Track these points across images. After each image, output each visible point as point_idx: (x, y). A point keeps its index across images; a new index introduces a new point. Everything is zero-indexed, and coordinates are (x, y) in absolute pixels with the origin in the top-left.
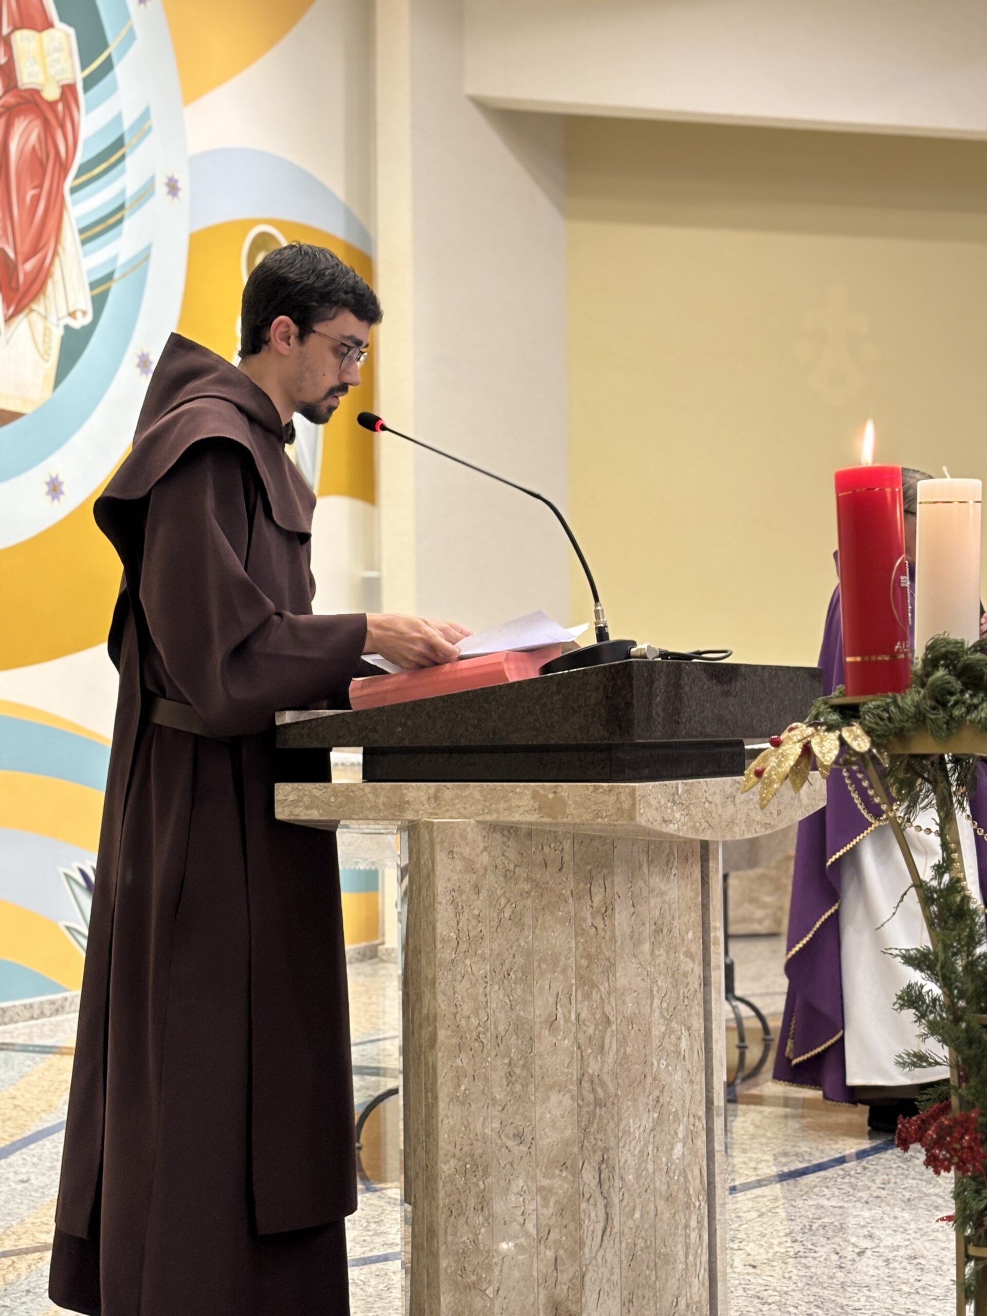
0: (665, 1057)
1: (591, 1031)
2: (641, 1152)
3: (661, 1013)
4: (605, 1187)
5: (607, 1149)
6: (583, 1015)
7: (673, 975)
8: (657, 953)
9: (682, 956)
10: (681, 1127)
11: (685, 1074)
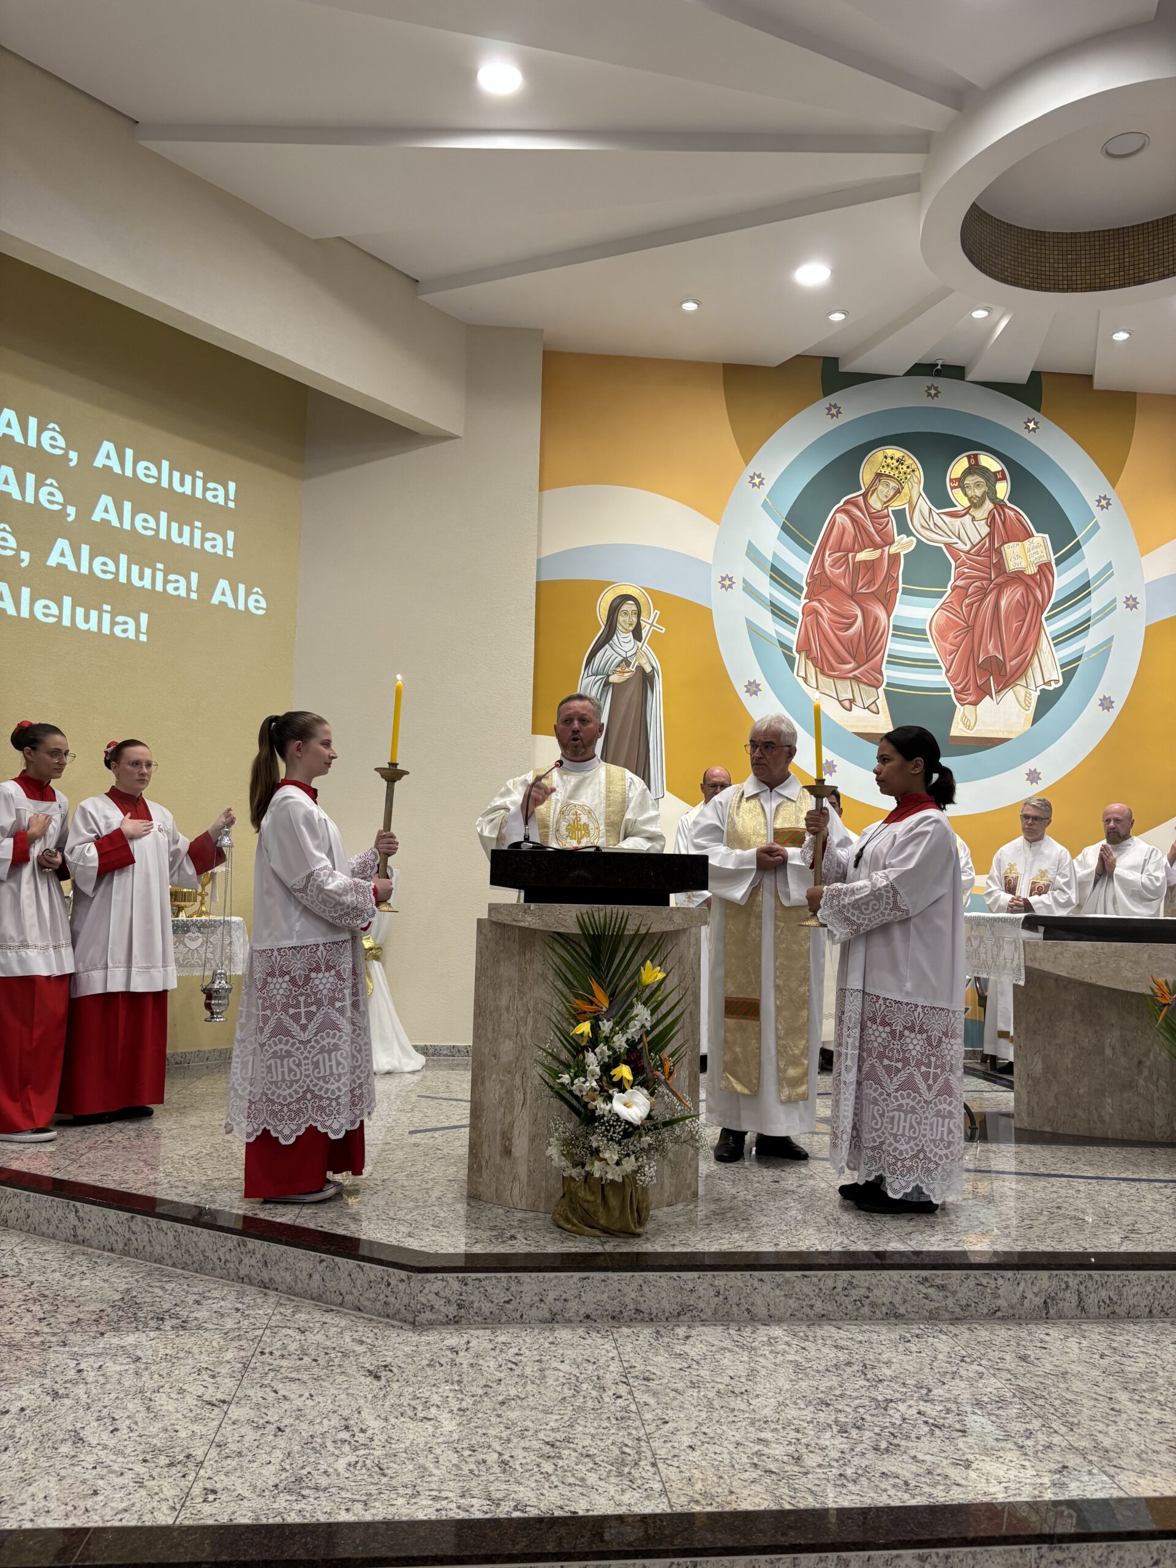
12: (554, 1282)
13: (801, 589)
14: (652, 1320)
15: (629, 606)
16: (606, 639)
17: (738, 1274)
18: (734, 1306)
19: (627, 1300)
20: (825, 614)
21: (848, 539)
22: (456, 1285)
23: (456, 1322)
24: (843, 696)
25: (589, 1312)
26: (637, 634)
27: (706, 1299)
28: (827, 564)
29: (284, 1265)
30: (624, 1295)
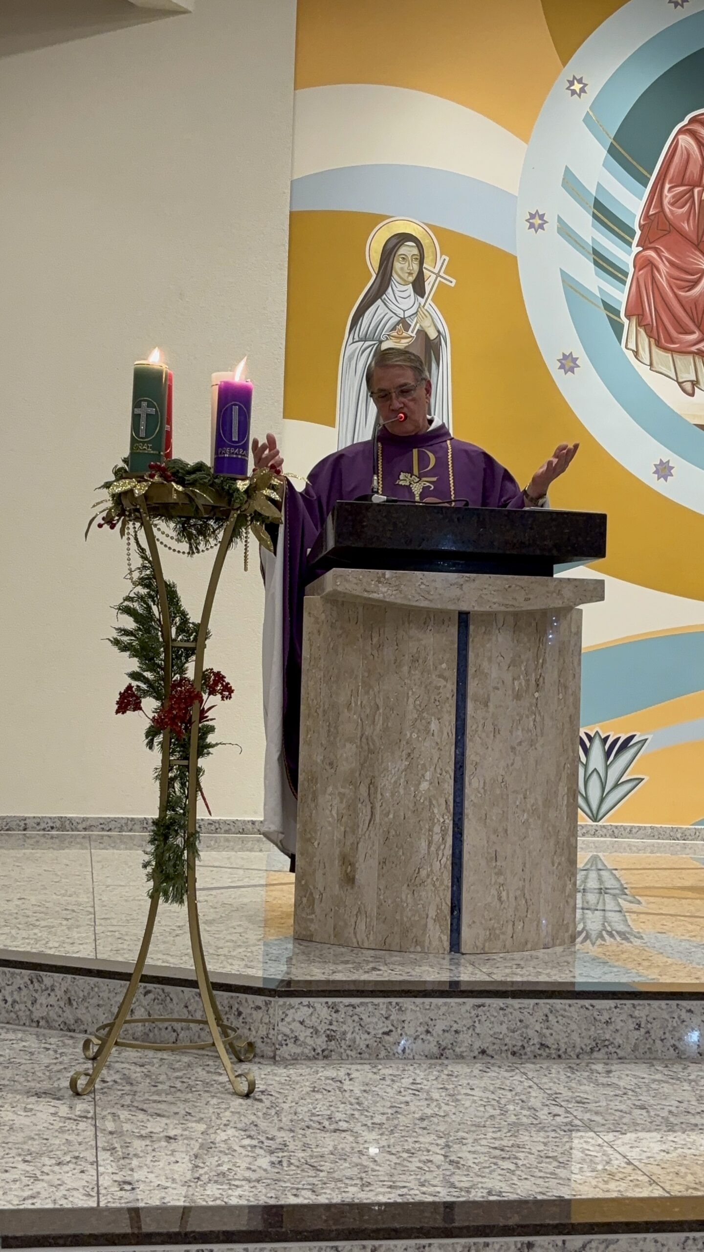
0: (416, 731)
1: (368, 711)
2: (395, 782)
3: (415, 707)
4: (372, 797)
5: (374, 777)
6: (364, 702)
7: (426, 687)
8: (413, 672)
9: (434, 677)
10: (428, 773)
11: (434, 745)
12: (444, 1009)
13: (632, 233)
14: (559, 1056)
15: (408, 249)
16: (379, 291)
17: (663, 1003)
18: (658, 1042)
19: (531, 1033)
20: (661, 267)
21: (694, 169)
22: (324, 1012)
23: (326, 1057)
24: (683, 377)
25: (485, 1046)
26: (419, 287)
27: (624, 1032)
28: (666, 201)
29: (94, 1001)
30: (527, 1027)
